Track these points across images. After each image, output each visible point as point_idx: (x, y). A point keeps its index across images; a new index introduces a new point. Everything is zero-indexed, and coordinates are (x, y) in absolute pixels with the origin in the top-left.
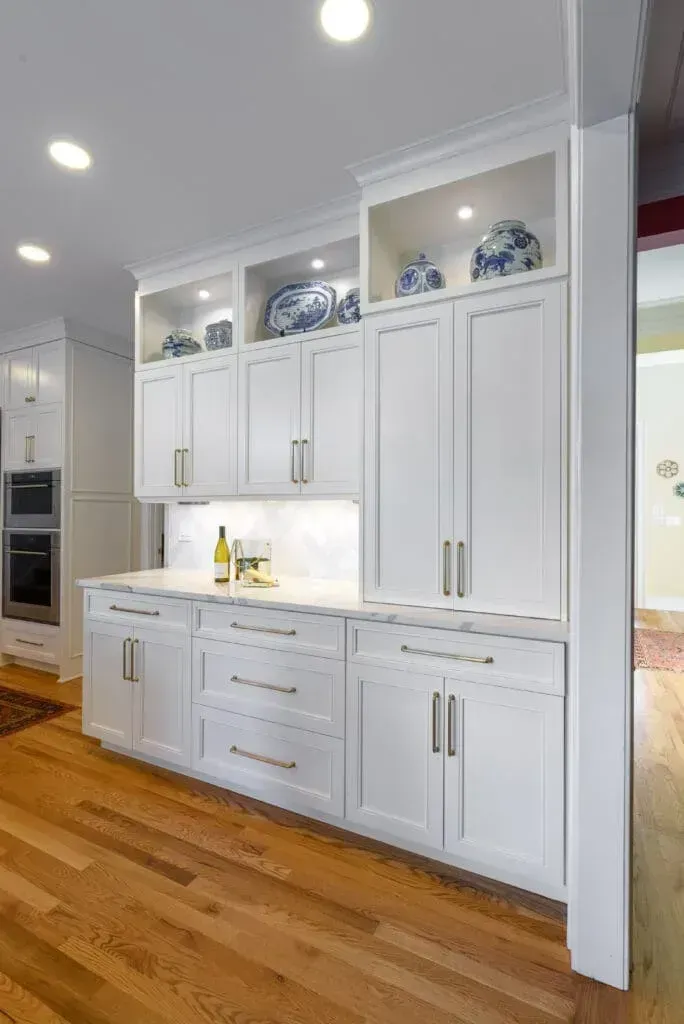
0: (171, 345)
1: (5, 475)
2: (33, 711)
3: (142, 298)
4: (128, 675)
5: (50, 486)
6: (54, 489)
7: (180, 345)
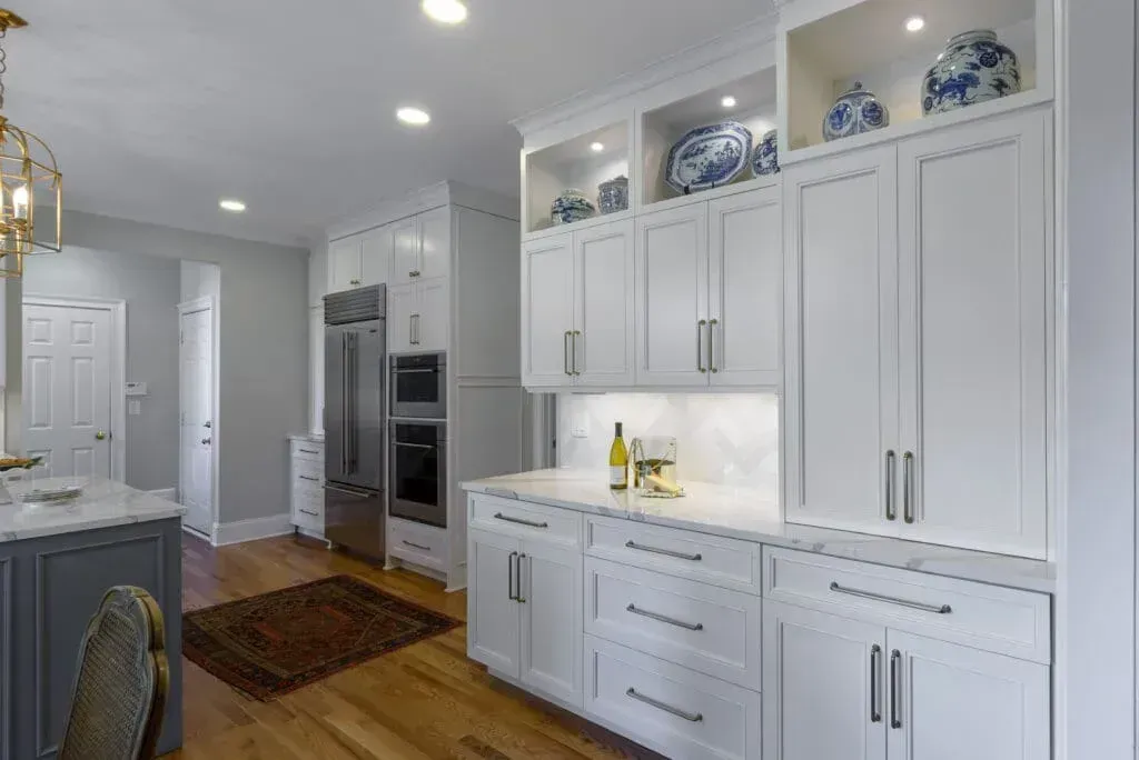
0: (561, 209)
1: (391, 358)
2: (418, 625)
3: (529, 157)
4: (514, 594)
5: (436, 371)
6: (439, 375)
7: (571, 208)
